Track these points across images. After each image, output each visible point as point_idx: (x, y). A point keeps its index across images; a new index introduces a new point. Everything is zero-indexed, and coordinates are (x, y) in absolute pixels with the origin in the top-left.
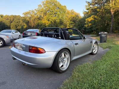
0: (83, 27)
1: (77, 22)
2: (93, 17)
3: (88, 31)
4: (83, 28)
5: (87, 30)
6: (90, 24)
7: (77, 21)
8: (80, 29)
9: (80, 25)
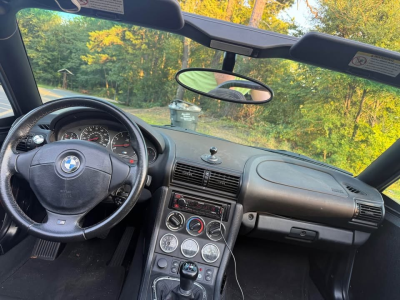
0: (65, 59)
1: (43, 35)
2: (118, 35)
3: (87, 81)
4: (69, 65)
5: (82, 78)
6: (104, 57)
7: (46, 32)
8: (56, 66)
9: (54, 50)
